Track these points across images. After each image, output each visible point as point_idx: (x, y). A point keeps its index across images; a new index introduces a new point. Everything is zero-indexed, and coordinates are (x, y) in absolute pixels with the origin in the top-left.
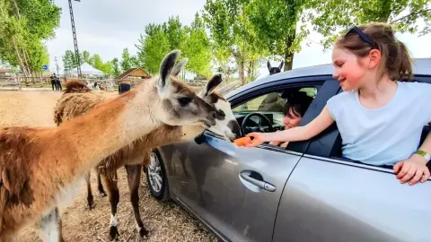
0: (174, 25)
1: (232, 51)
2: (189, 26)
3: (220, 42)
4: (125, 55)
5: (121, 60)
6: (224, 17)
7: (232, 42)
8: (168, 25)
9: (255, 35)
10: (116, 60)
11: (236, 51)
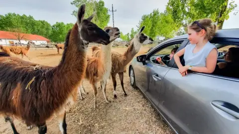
0: (156, 13)
1: (182, 24)
2: (163, 12)
3: (175, 20)
4: (132, 31)
5: (130, 33)
6: (178, 6)
7: (182, 19)
8: (153, 14)
9: (195, 14)
10: (128, 34)
11: (184, 24)
